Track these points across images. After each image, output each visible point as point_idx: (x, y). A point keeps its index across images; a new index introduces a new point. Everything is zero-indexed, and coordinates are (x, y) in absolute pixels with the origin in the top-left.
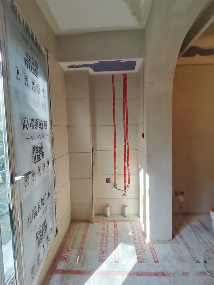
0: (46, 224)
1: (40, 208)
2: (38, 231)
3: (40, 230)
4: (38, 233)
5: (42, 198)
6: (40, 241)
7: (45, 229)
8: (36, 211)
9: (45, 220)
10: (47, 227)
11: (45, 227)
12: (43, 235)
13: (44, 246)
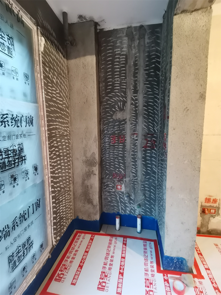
0: (30, 242)
1: (17, 226)
2: (13, 253)
3: (19, 251)
4: (12, 256)
5: (21, 214)
6: (17, 264)
7: (30, 248)
8: (9, 231)
9: (29, 238)
10: (32, 244)
11: (30, 245)
12: (24, 255)
13: (26, 268)
